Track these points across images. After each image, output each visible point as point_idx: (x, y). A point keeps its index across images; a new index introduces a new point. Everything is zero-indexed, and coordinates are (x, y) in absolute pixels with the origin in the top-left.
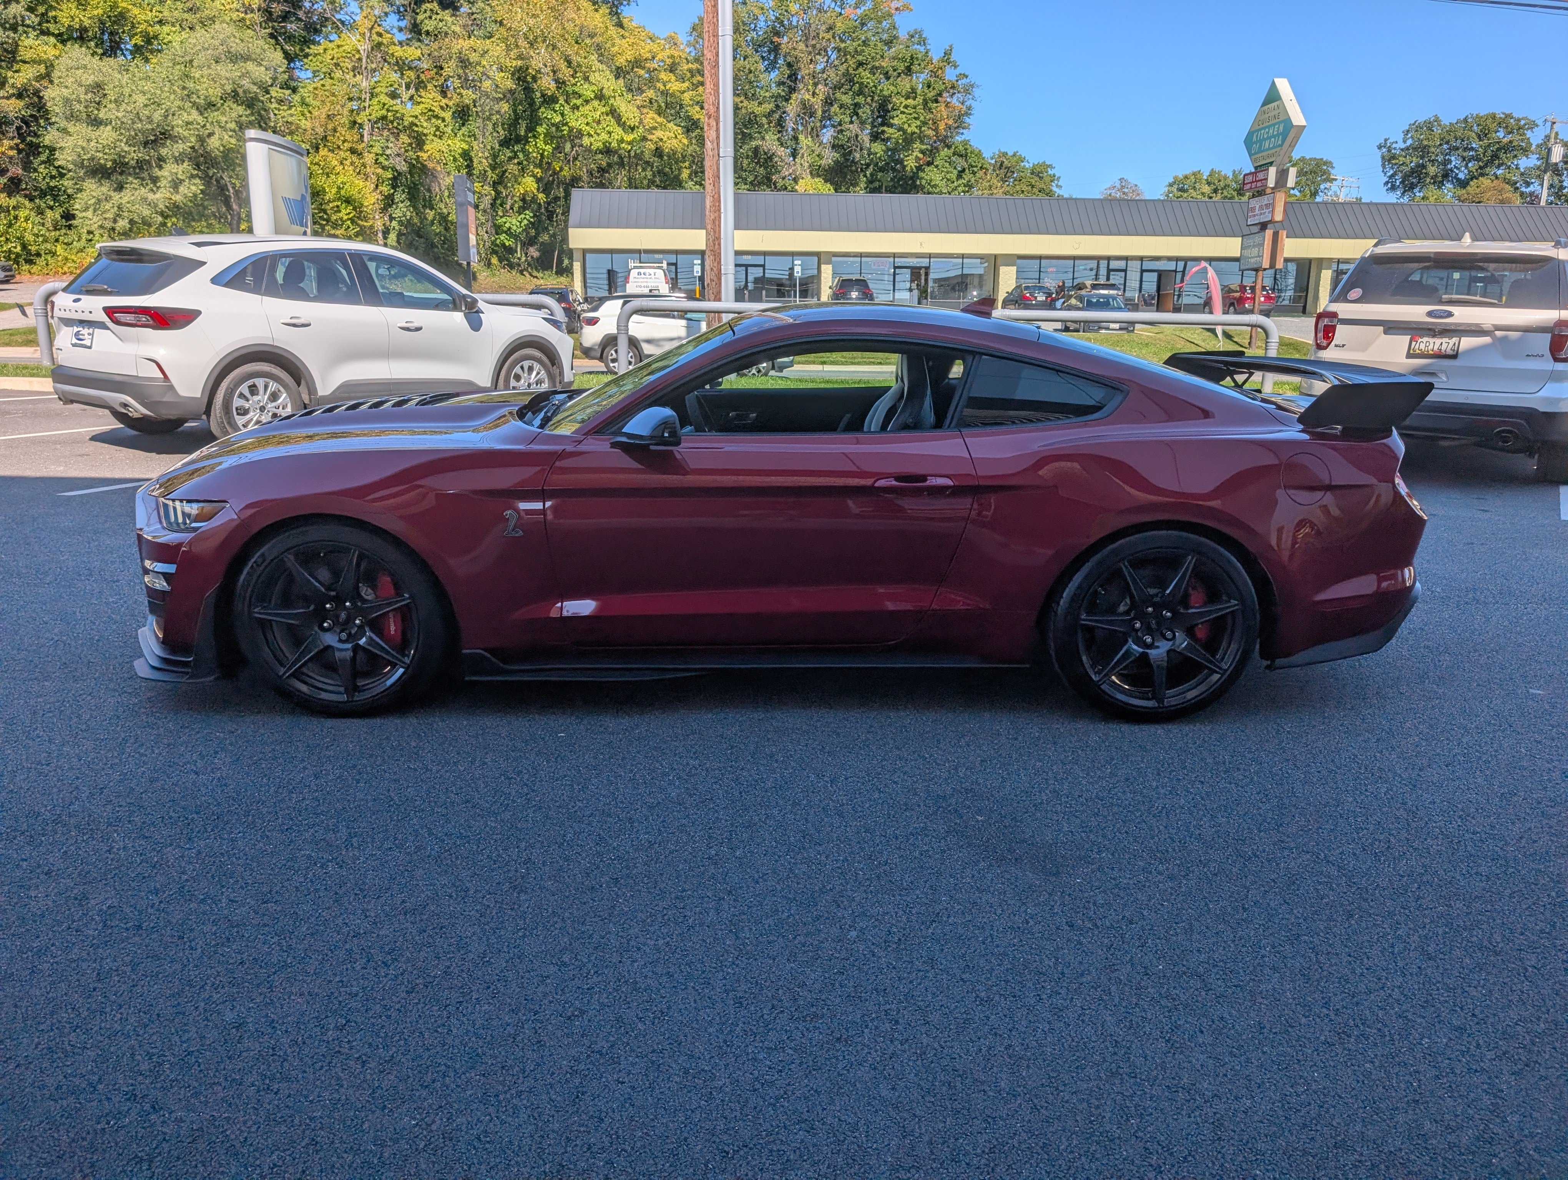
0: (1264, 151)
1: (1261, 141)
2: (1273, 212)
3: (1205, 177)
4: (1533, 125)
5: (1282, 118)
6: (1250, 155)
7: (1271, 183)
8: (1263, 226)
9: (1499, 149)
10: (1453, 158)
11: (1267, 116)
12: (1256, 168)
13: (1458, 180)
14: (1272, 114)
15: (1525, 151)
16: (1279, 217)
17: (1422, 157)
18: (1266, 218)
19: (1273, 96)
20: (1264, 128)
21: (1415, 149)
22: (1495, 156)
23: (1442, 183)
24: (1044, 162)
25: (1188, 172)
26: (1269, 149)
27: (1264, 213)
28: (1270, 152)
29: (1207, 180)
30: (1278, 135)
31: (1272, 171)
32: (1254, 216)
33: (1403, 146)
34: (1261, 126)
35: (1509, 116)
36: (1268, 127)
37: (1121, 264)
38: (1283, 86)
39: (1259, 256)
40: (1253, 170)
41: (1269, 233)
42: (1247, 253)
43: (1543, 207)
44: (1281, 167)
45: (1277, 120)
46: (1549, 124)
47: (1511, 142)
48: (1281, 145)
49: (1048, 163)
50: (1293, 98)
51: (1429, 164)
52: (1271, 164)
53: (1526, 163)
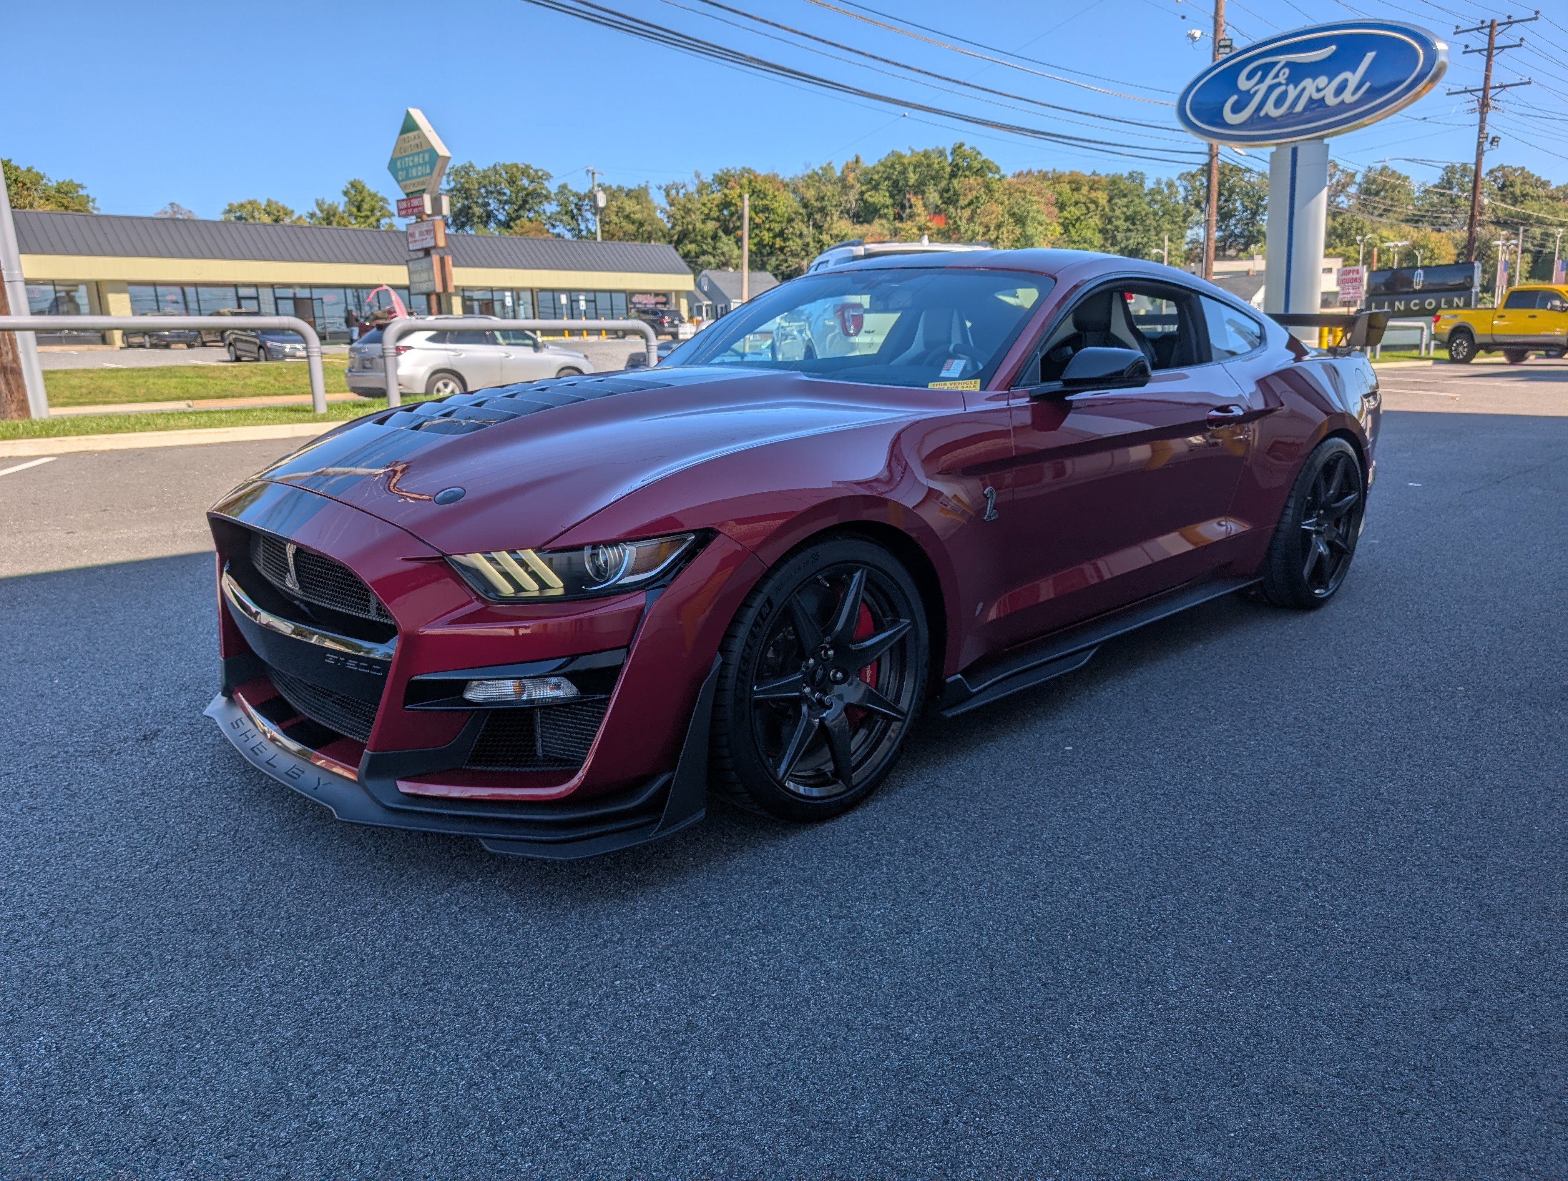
0: (413, 178)
1: (407, 169)
2: (435, 237)
3: (263, 207)
4: (549, 177)
5: (425, 148)
6: (398, 181)
7: (428, 211)
8: (427, 252)
9: (527, 195)
10: (491, 201)
11: (407, 145)
12: (407, 194)
13: (499, 221)
14: (413, 143)
15: (547, 198)
16: (441, 243)
17: (466, 198)
18: (430, 243)
19: (409, 126)
20: (408, 156)
21: (459, 191)
22: (525, 202)
23: (486, 222)
24: (71, 181)
25: (243, 200)
26: (418, 177)
27: (426, 239)
28: (421, 180)
29: (265, 210)
30: (425, 163)
31: (427, 199)
32: (415, 241)
33: (448, 188)
34: (404, 154)
35: (528, 167)
36: (413, 155)
37: (252, 292)
38: (418, 116)
39: (430, 281)
40: (405, 197)
41: (435, 258)
42: (416, 278)
43: (600, 243)
44: (434, 195)
45: (420, 150)
46: (590, 174)
47: (535, 190)
48: (431, 173)
49: (76, 182)
50: (432, 129)
51: (473, 205)
52: (423, 191)
53: (551, 208)
